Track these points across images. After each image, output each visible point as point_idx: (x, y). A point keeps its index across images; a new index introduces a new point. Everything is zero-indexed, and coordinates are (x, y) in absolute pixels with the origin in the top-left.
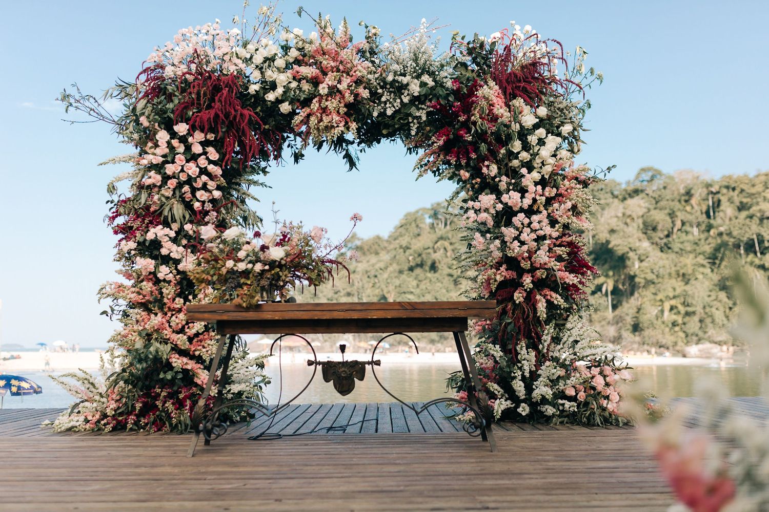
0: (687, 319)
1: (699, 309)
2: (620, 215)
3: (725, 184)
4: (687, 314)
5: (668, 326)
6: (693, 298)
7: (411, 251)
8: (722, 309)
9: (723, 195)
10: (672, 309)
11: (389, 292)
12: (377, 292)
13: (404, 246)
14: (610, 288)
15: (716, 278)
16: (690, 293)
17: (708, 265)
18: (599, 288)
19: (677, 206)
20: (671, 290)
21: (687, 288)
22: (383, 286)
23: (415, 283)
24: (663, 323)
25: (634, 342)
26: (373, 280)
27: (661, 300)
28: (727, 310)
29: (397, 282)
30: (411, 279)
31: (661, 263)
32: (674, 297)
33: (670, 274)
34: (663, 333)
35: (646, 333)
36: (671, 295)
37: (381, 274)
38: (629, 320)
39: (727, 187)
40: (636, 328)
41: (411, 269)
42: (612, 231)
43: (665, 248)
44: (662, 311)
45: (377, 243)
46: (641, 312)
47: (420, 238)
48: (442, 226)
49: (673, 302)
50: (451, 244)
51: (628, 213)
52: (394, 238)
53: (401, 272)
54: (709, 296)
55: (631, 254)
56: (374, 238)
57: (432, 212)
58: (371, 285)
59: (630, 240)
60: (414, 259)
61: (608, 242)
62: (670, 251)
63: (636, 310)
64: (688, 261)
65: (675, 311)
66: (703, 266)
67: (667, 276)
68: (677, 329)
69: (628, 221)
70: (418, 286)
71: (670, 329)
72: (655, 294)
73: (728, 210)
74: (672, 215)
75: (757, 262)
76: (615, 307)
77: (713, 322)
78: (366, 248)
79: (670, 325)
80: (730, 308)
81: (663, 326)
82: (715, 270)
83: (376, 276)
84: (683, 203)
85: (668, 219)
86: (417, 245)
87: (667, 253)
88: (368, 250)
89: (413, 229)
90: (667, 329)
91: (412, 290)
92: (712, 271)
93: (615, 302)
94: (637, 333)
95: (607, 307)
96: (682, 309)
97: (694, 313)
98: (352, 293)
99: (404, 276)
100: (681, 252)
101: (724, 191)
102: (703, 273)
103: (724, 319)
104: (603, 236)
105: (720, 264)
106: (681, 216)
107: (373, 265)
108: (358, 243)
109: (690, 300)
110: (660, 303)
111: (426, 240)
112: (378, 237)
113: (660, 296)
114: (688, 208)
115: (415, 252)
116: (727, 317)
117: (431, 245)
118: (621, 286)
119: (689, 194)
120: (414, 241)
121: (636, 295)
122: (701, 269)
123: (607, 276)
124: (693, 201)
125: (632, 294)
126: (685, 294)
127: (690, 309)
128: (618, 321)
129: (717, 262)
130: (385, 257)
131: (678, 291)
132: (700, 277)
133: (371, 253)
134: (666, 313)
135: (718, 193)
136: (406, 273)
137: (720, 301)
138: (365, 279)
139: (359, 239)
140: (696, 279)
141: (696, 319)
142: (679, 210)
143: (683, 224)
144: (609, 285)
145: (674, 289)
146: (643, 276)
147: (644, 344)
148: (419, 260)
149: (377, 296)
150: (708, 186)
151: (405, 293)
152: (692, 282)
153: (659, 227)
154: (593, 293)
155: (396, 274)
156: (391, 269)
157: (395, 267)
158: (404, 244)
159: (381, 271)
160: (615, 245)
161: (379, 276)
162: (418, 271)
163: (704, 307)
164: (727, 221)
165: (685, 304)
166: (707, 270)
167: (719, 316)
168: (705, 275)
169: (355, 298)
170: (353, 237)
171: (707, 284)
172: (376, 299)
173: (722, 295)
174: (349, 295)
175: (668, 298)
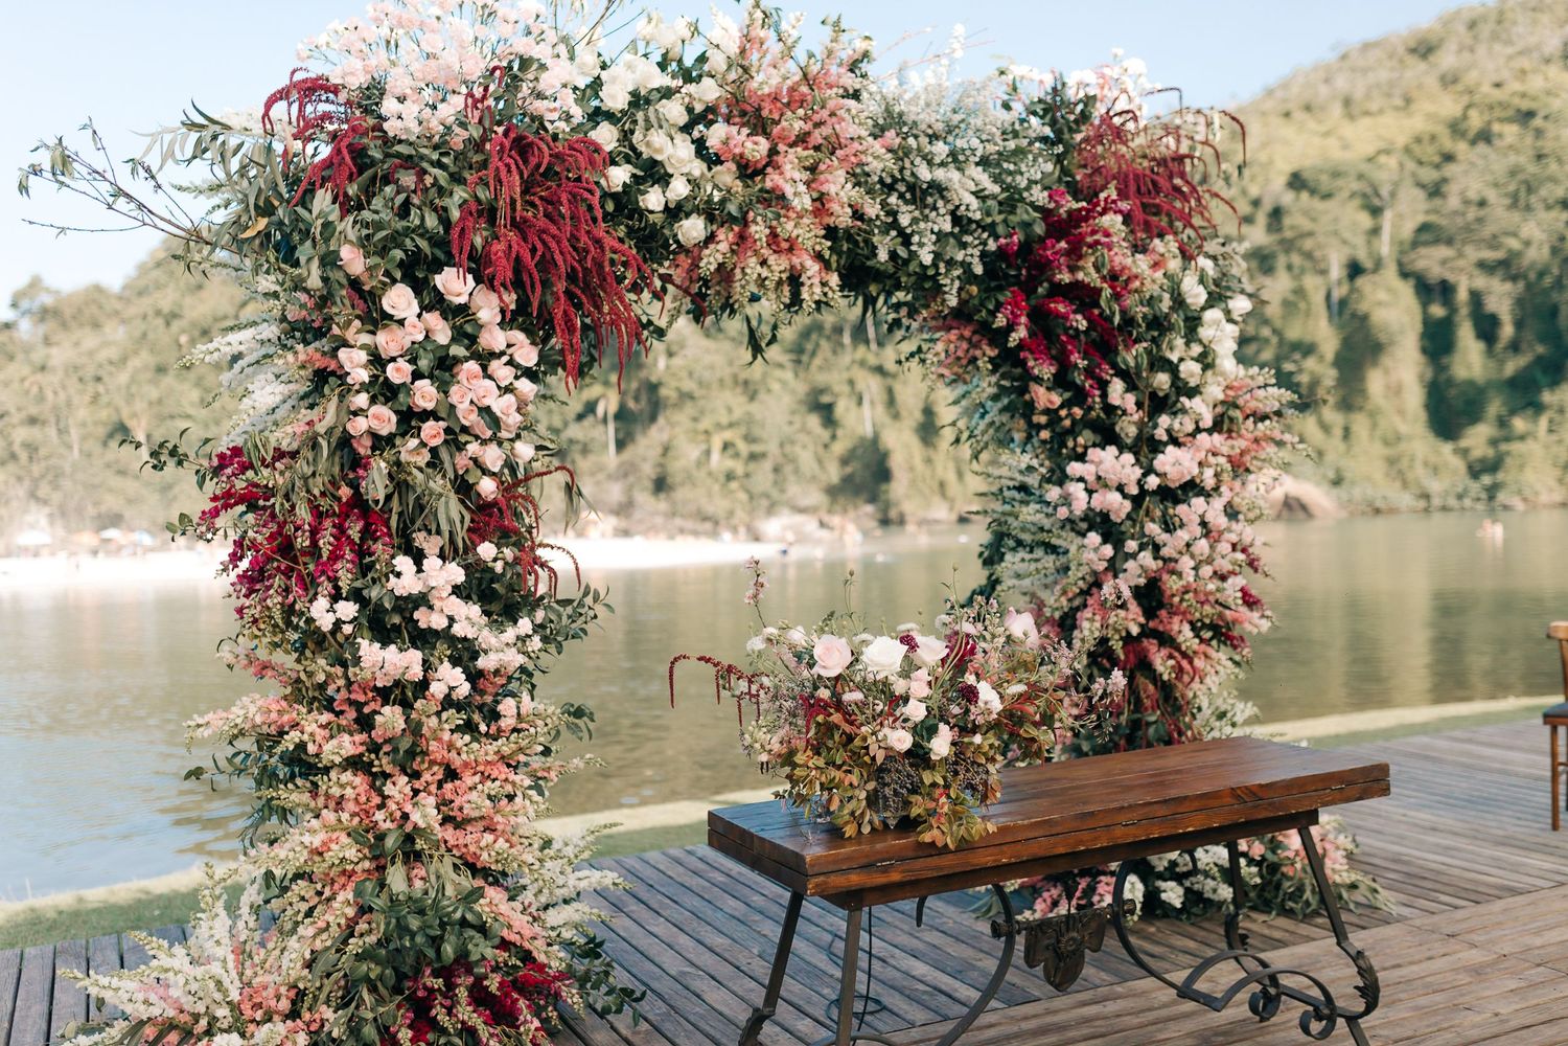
0: (752, 466)
1: (772, 448)
4: (753, 457)
5: (717, 480)
6: (763, 426)
7: (182, 323)
8: (811, 447)
10: (726, 446)
11: (135, 415)
12: (104, 414)
13: (166, 310)
14: (613, 407)
15: (802, 388)
16: (758, 417)
17: (789, 365)
18: (590, 408)
20: (723, 412)
21: (754, 408)
22: (120, 402)
23: (195, 395)
24: (710, 474)
25: (655, 513)
26: (91, 388)
27: (707, 432)
28: (821, 450)
29: (154, 394)
30: (186, 386)
31: (708, 359)
32: (731, 425)
33: (722, 381)
34: (710, 495)
35: (681, 494)
36: (724, 420)
37: (111, 374)
38: (648, 470)
40: (661, 485)
44: (708, 453)
45: (94, 301)
46: (670, 454)
47: (204, 294)
49: (728, 435)
52: (137, 289)
53: (161, 370)
54: (791, 423)
56: (87, 290)
58: (87, 398)
60: (191, 340)
62: (721, 336)
63: (659, 450)
65: (730, 451)
66: (781, 366)
67: (715, 386)
68: (734, 485)
70: (203, 401)
71: (724, 486)
72: (695, 420)
75: (872, 360)
76: (621, 445)
77: (797, 471)
78: (68, 312)
79: (722, 479)
80: (826, 446)
81: (709, 481)
82: (802, 375)
83: (99, 379)
86: (198, 309)
87: (715, 339)
88: (74, 318)
90: (716, 487)
91: (191, 411)
92: (796, 375)
93: (621, 436)
94: (662, 496)
95: (606, 446)
96: (743, 448)
97: (763, 455)
98: (42, 418)
99: (168, 380)
102: (780, 380)
103: (815, 466)
105: (809, 364)
107: (91, 353)
108: (47, 300)
109: (757, 432)
110: (702, 437)
111: (217, 300)
112: (98, 289)
113: (705, 424)
115: (193, 324)
116: (820, 462)
117: (231, 311)
118: (631, 404)
120: (188, 301)
121: (661, 420)
122: (778, 373)
123: (606, 383)
125: (653, 418)
126: (749, 420)
127: (757, 448)
128: (626, 472)
129: (805, 358)
130: (117, 334)
131: (738, 414)
132: (776, 386)
133: (81, 325)
134: (716, 456)
136: (172, 371)
137: (809, 433)
138: (73, 384)
139: (48, 290)
140: (769, 391)
141: (767, 465)
144: (609, 404)
145: (730, 410)
146: (674, 384)
147: (674, 514)
149: (105, 424)
151: (172, 417)
152: (762, 396)
154: (580, 417)
155: (149, 375)
156: (135, 363)
157: (144, 358)
158: (166, 305)
159: (113, 369)
161: (106, 379)
163: (782, 445)
165: (749, 438)
166: (788, 375)
167: (806, 458)
168: (783, 383)
169: (52, 431)
170: (35, 284)
171: (787, 400)
172: (102, 431)
173: (814, 421)
174: (33, 421)
175: (719, 427)
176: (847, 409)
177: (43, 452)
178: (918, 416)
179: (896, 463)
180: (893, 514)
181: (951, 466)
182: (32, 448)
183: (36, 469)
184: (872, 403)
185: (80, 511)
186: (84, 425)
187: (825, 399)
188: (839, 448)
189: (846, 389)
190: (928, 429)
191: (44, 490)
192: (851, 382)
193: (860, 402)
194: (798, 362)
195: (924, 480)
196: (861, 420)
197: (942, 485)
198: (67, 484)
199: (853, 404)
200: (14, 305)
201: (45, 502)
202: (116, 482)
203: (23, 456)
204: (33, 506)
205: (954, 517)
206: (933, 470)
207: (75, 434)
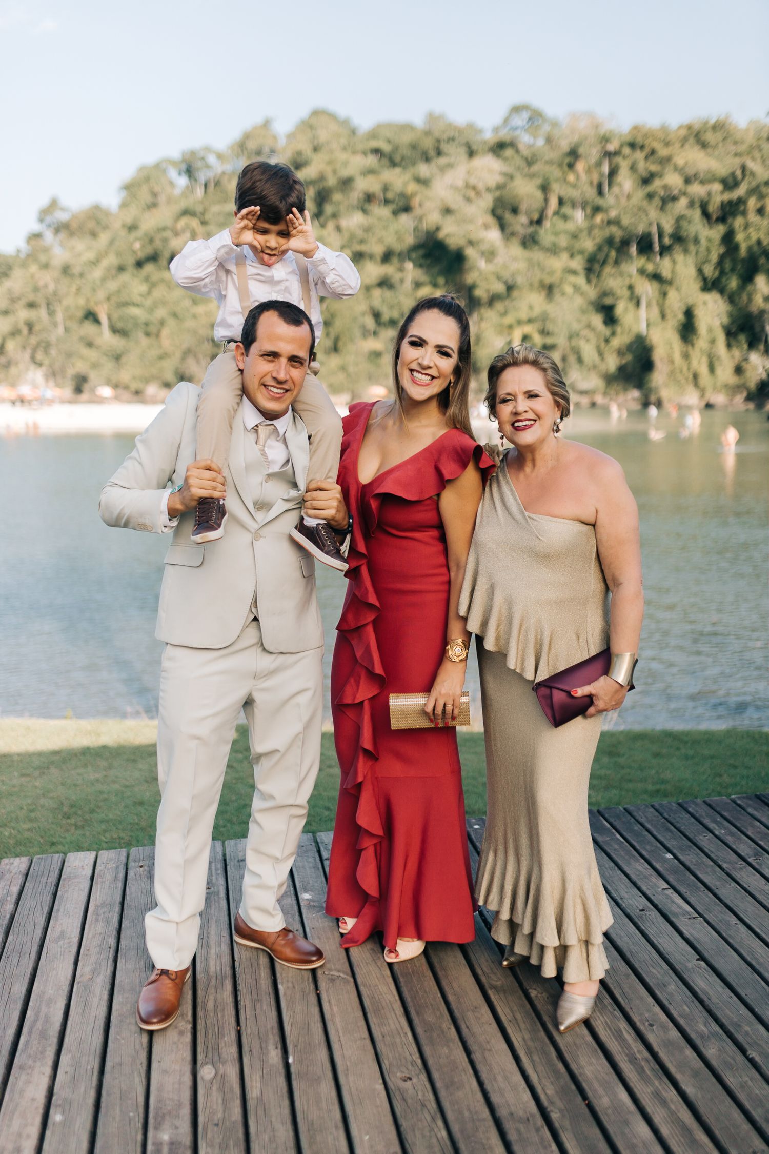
1: (562, 340)
2: (460, 183)
3: (629, 139)
6: (556, 322)
7: (139, 233)
8: (594, 341)
9: (624, 157)
10: (525, 338)
11: (100, 304)
12: (81, 301)
13: (130, 223)
15: (592, 293)
16: (553, 314)
17: (582, 273)
19: (555, 172)
20: (526, 309)
21: (551, 308)
22: (89, 293)
23: (144, 288)
26: (78, 281)
27: (510, 327)
28: (603, 345)
29: (113, 286)
30: (137, 281)
31: (517, 265)
32: (530, 321)
33: (531, 285)
36: (525, 316)
37: (89, 271)
39: (632, 145)
41: (139, 264)
42: (447, 211)
43: (529, 242)
45: (94, 217)
47: (154, 211)
48: (199, 192)
49: (527, 329)
50: (204, 223)
51: (473, 181)
53: (121, 269)
54: (579, 320)
55: (470, 252)
56: (90, 208)
57: (184, 167)
58: (73, 290)
59: (471, 227)
60: (143, 246)
61: (438, 229)
62: (535, 246)
64: (558, 263)
66: (574, 272)
69: (472, 194)
70: (149, 293)
72: (505, 314)
73: (626, 182)
74: (545, 188)
75: (650, 267)
77: (580, 360)
78: (74, 225)
80: (607, 341)
82: (594, 281)
83: (82, 275)
84: (566, 168)
85: (539, 195)
86: (150, 222)
87: (531, 249)
88: (79, 229)
89: (144, 195)
91: (137, 299)
92: (589, 281)
96: (538, 340)
97: (554, 346)
98: (37, 303)
99: (125, 277)
100: (554, 250)
101: (627, 150)
102: (574, 285)
103: (597, 357)
104: (433, 218)
105: (601, 271)
106: (557, 189)
107: (79, 255)
108: (63, 217)
109: (550, 327)
110: (507, 330)
111: (163, 216)
112: (97, 208)
113: (508, 320)
114: (571, 178)
115: (146, 235)
116: (601, 354)
117: (170, 223)
119: (573, 154)
120: (145, 215)
122: (572, 279)
123: (435, 285)
124: (580, 166)
126: (544, 317)
127: (549, 341)
129: (598, 267)
131: (537, 311)
132: (569, 290)
133: (82, 234)
135: (617, 153)
136: (131, 269)
137: (593, 329)
139: (63, 209)
140: (563, 292)
142: (557, 180)
143: (561, 202)
145: (531, 308)
146: (485, 286)
148: (149, 250)
149: (82, 309)
150: (605, 139)
151: (126, 304)
152: (557, 297)
153: (523, 207)
155: (114, 272)
156: (105, 263)
157: (111, 260)
158: (131, 219)
159: (91, 267)
160: (447, 235)
161: (86, 275)
162: (149, 268)
163: (570, 338)
164: (623, 201)
165: (544, 332)
166: (581, 280)
167: (588, 351)
168: (576, 288)
169: (43, 312)
170: (54, 204)
171: (579, 301)
172: (80, 314)
173: (597, 320)
174: (31, 305)
175: (519, 322)
176: (626, 310)
177: (37, 328)
178: (681, 317)
179: (659, 356)
180: (653, 398)
181: (705, 360)
182: (30, 326)
183: (33, 340)
184: (649, 305)
185: (63, 371)
186: (67, 309)
187: (608, 301)
188: (616, 342)
189: (626, 293)
190: (688, 329)
191: (39, 356)
192: (631, 288)
193: (638, 303)
194: (589, 270)
195: (681, 371)
196: (637, 319)
197: (696, 377)
198: (53, 352)
199: (631, 306)
200: (41, 220)
201: (40, 365)
202: (85, 351)
203: (25, 331)
204: (32, 367)
205: (703, 404)
206: (689, 363)
207: (59, 317)
